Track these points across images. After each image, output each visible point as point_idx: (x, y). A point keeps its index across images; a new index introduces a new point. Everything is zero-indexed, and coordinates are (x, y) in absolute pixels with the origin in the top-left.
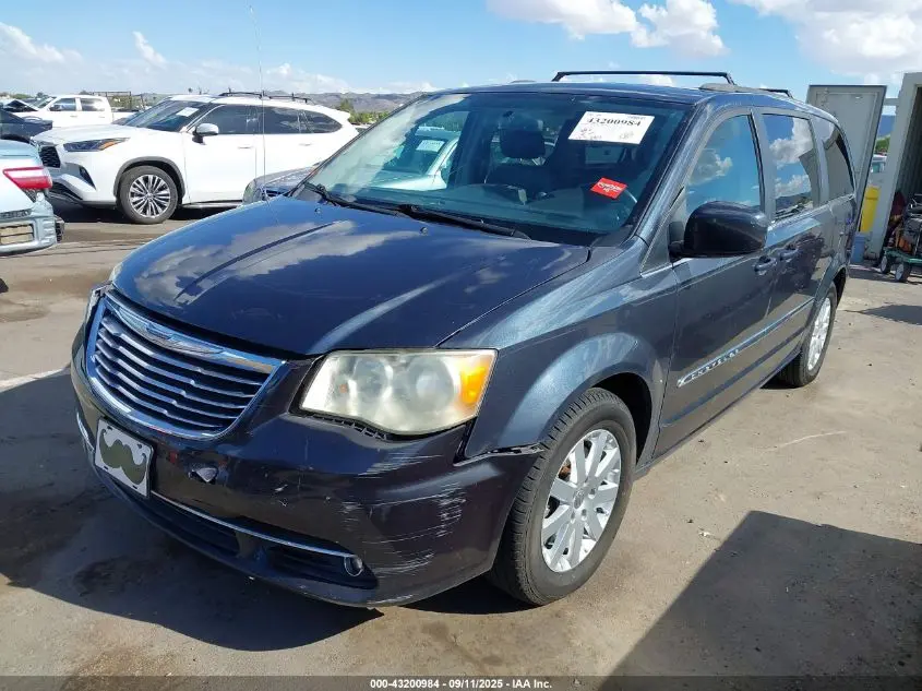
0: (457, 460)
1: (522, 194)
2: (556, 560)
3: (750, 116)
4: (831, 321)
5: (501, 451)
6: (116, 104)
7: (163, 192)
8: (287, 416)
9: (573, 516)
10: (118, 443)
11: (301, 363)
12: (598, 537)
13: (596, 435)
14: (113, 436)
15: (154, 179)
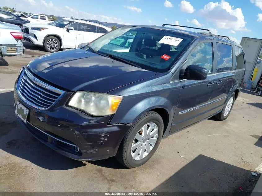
0: (108, 124)
1: (145, 56)
2: (135, 156)
3: (212, 43)
4: (233, 104)
5: (121, 124)
6: (50, 19)
7: (56, 44)
8: (64, 107)
9: (142, 145)
10: (21, 108)
11: (69, 93)
12: (149, 152)
13: (151, 124)
14: (20, 106)
15: (54, 40)
